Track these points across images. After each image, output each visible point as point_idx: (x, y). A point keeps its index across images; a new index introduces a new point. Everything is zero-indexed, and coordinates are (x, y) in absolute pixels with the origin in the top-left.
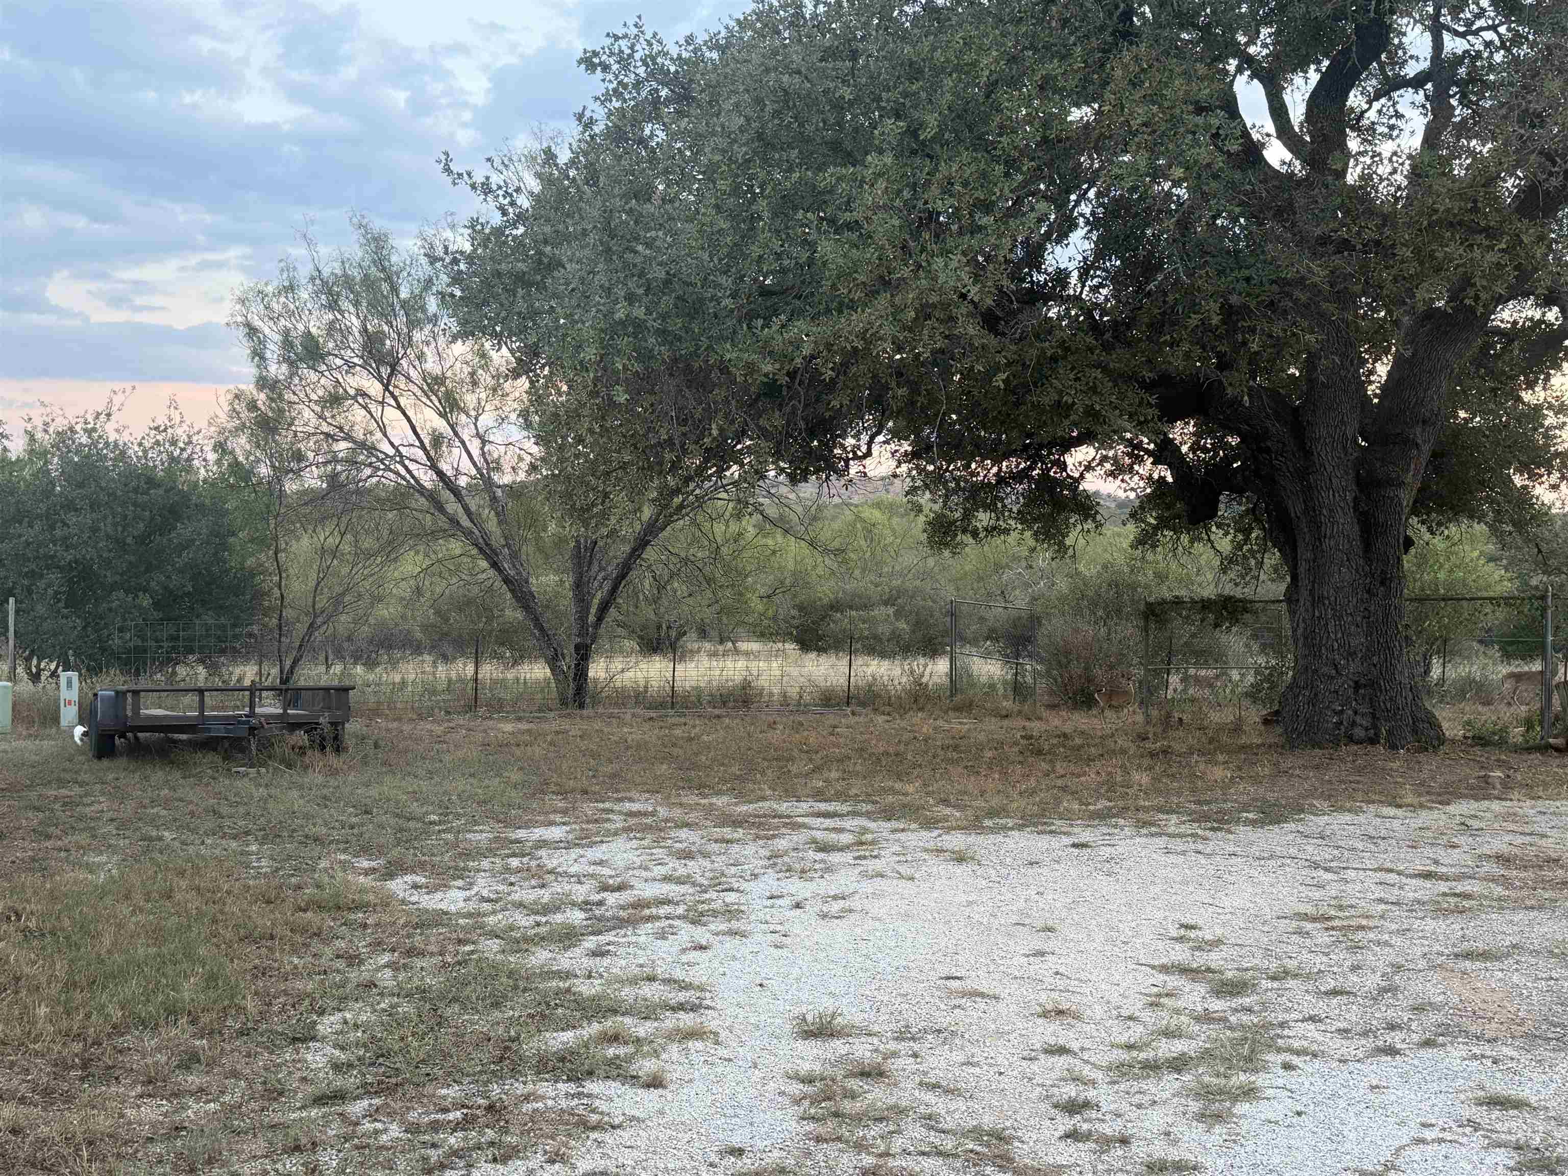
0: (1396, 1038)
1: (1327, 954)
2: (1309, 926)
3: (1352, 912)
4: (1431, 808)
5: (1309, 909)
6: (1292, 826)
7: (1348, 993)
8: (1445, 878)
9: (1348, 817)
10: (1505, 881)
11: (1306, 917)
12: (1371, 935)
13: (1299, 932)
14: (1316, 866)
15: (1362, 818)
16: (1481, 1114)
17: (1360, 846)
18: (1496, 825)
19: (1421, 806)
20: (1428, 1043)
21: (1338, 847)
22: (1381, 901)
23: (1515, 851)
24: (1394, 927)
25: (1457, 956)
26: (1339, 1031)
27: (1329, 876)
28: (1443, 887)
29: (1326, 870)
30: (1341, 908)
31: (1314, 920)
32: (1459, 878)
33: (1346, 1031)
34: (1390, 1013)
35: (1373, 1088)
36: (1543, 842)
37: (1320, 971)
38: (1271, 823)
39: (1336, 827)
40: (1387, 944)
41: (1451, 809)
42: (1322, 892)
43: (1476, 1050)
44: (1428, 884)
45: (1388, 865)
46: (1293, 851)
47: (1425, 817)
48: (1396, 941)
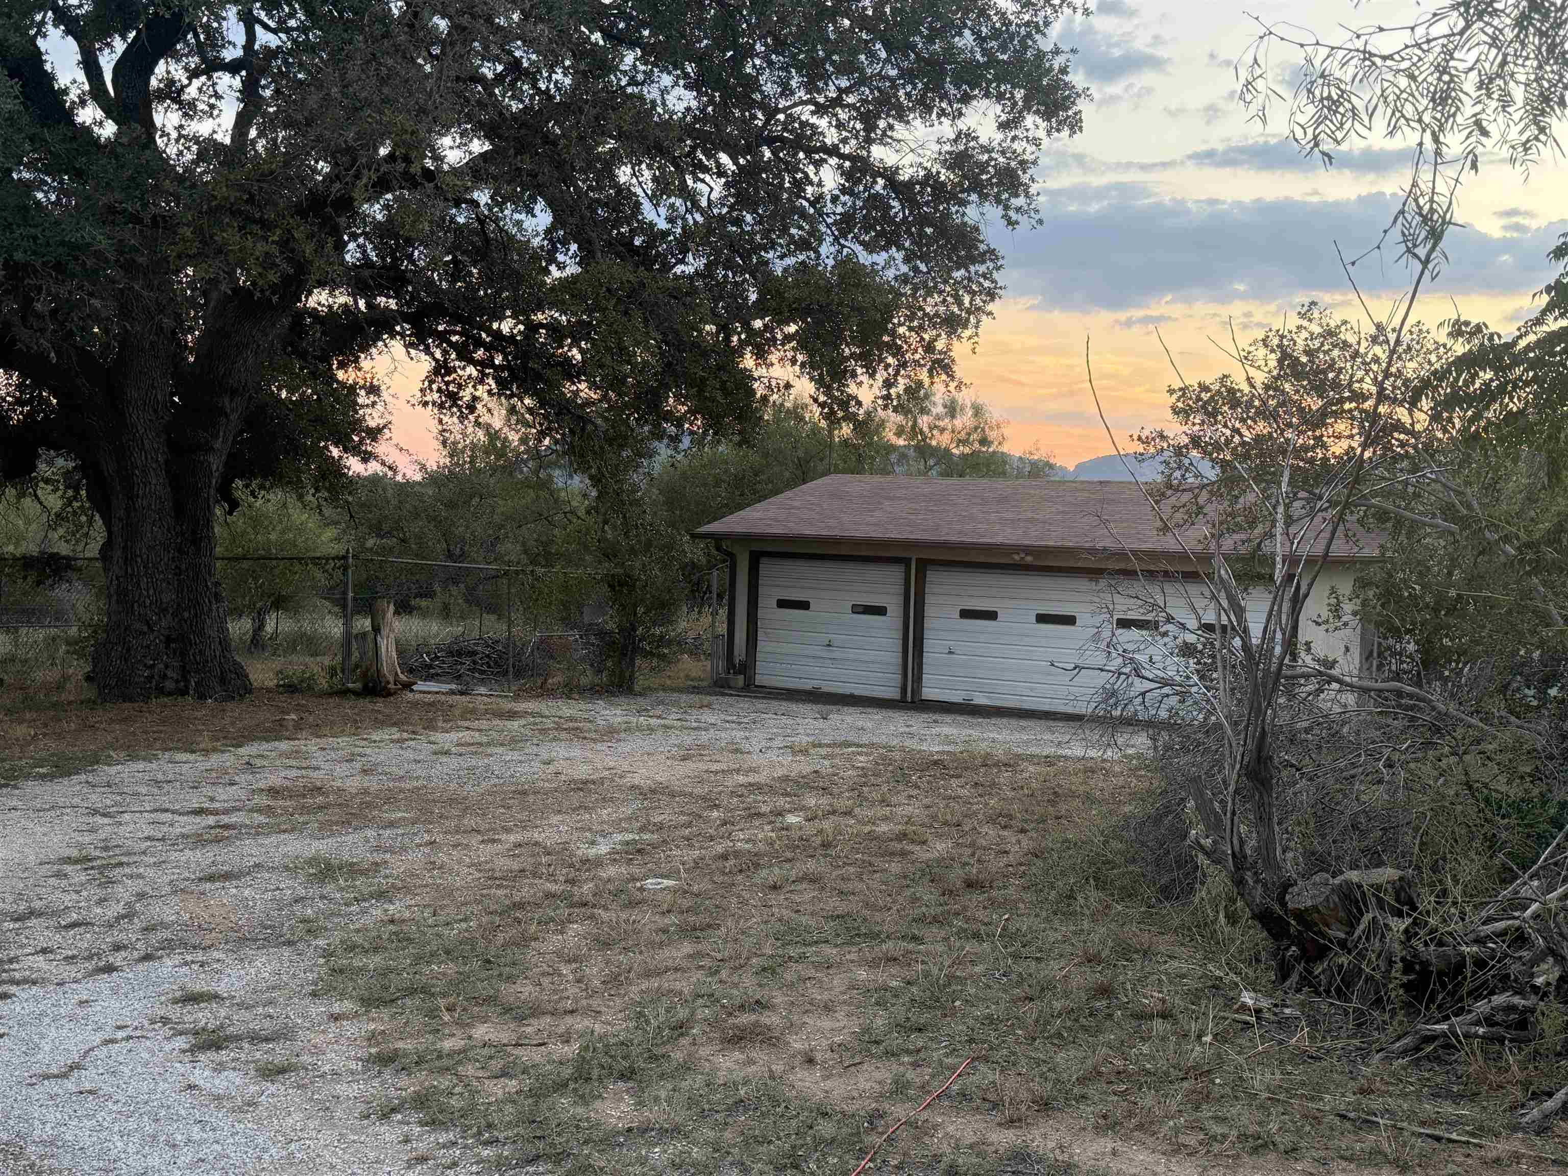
0: (117, 959)
1: (77, 892)
2: (68, 868)
3: (117, 851)
4: (223, 752)
5: (75, 853)
6: (83, 777)
7: (87, 924)
8: (215, 812)
9: (141, 765)
10: (268, 811)
11: (69, 860)
12: (127, 870)
13: (59, 875)
14: (95, 812)
15: (154, 765)
16: (174, 1011)
17: (144, 790)
18: (278, 763)
19: (215, 750)
20: (147, 958)
21: (121, 794)
22: (148, 838)
23: (287, 783)
24: (152, 860)
25: (200, 879)
26: (66, 958)
27: (106, 821)
28: (211, 820)
29: (104, 815)
30: (106, 849)
31: (76, 862)
32: (226, 812)
33: (73, 957)
34: (122, 936)
35: (81, 1003)
36: (315, 774)
37: (67, 908)
38: (61, 776)
39: (125, 775)
40: (140, 876)
41: (242, 751)
42: (93, 836)
43: (189, 958)
44: (198, 819)
45: (167, 806)
46: (76, 801)
47: (215, 760)
48: (150, 873)
